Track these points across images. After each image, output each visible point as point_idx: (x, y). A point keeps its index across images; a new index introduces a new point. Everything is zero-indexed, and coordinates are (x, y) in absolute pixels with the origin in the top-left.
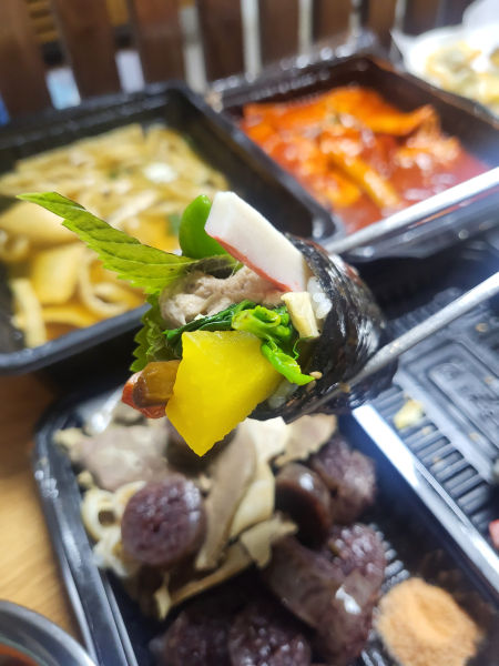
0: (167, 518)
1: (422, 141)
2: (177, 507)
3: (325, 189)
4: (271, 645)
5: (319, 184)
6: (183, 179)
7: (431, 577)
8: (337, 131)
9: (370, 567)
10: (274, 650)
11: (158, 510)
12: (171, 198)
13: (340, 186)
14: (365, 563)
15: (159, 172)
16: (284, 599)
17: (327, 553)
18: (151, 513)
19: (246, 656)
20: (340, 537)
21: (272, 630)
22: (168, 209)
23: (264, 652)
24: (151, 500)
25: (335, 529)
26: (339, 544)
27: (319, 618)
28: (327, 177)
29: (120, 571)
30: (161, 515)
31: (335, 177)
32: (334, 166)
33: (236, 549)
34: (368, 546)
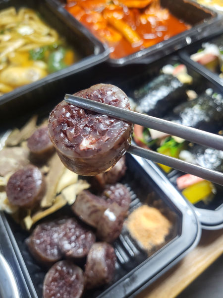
0: (26, 185)
1: (151, 11)
2: (30, 179)
3: (105, 35)
4: (76, 235)
5: (102, 34)
6: (36, 33)
7: (151, 204)
8: (112, 8)
9: (123, 202)
10: (77, 237)
11: (22, 181)
12: (32, 42)
13: (111, 34)
14: (121, 200)
15: (25, 30)
16: (81, 216)
17: (104, 197)
18: (18, 183)
19: (65, 240)
20: (109, 189)
21: (77, 229)
22: (29, 47)
23: (73, 238)
24: (18, 178)
25: (107, 186)
26: (109, 193)
27: (97, 223)
28: (106, 30)
29: (8, 210)
30: (23, 184)
31: (110, 30)
32: (110, 25)
33: (60, 197)
34: (122, 193)
